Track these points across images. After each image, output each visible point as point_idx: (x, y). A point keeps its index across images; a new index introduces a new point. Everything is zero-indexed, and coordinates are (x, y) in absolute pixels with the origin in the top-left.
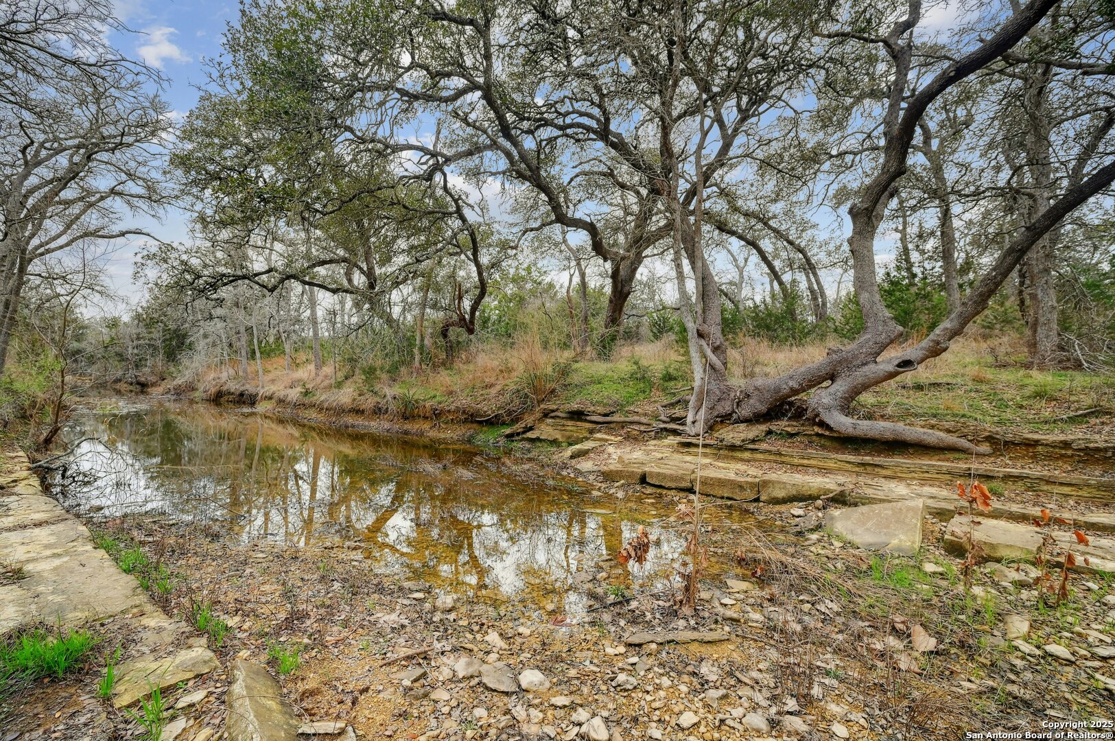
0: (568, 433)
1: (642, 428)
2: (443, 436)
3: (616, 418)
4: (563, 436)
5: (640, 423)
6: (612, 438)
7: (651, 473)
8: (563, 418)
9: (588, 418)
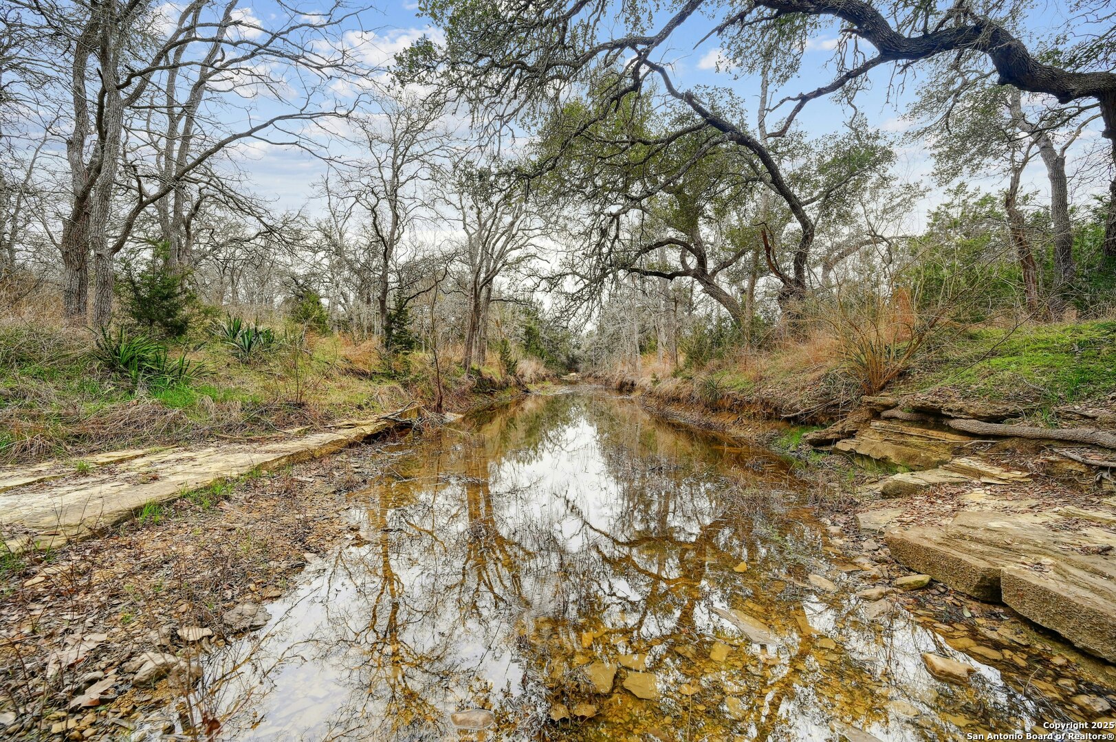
0: (907, 450)
1: (1095, 458)
2: (742, 434)
3: (1021, 427)
4: (898, 454)
5: (1094, 445)
6: (997, 471)
7: (1014, 582)
8: (904, 421)
9: (952, 423)
